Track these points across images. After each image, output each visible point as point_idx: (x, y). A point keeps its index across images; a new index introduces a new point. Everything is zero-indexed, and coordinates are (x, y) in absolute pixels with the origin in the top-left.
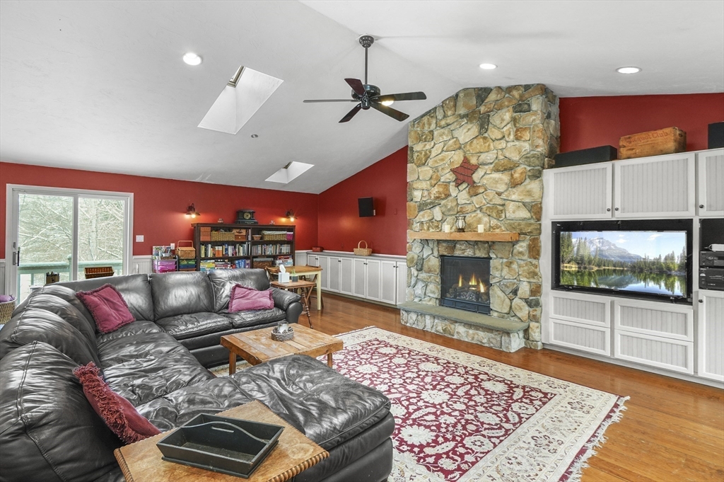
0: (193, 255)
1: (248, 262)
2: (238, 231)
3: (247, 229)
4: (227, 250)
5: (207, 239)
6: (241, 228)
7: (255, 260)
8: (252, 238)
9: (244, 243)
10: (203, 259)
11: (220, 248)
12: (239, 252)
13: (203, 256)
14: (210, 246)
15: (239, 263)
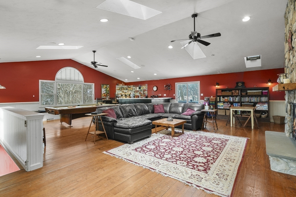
0: (214, 100)
1: (239, 104)
2: (234, 91)
3: (239, 90)
4: (230, 99)
5: (220, 94)
6: (236, 90)
7: (242, 103)
8: (241, 94)
9: (238, 96)
10: (218, 102)
11: (227, 98)
12: (236, 100)
13: (218, 100)
14: (222, 97)
15: (235, 105)
